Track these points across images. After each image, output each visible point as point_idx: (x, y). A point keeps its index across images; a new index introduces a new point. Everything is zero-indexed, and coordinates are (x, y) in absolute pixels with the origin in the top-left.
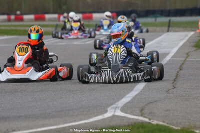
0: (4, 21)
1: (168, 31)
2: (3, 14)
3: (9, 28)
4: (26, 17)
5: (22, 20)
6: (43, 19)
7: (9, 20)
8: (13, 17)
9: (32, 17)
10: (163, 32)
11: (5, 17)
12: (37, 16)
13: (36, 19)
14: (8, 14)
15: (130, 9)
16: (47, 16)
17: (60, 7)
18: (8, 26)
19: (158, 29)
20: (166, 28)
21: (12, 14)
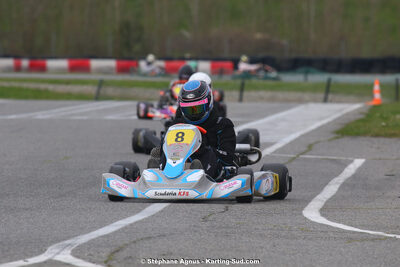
0: (8, 70)
1: (325, 100)
2: (6, 56)
3: (16, 85)
4: (51, 64)
5: (43, 69)
6: (86, 69)
7: (18, 68)
8: (25, 63)
9: (63, 63)
10: (315, 101)
11: (9, 62)
12: (74, 62)
13: (73, 69)
14: (17, 57)
16: (95, 63)
18: (15, 80)
19: (306, 96)
20: (321, 95)
21: (24, 57)
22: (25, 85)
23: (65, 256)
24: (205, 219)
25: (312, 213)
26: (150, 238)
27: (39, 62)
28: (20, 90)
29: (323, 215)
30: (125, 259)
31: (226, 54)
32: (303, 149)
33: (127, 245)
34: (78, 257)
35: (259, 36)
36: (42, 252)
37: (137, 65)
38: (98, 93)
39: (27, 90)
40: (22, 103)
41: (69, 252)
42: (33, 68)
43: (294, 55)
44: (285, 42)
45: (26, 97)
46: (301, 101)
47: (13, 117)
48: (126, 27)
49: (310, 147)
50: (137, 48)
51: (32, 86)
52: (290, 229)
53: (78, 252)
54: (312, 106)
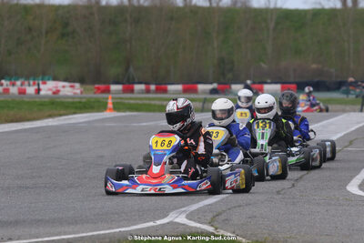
1: (361, 111)
3: (147, 102)
4: (171, 88)
5: (165, 91)
6: (195, 91)
7: (148, 91)
8: (153, 87)
9: (179, 87)
10: (354, 111)
11: (142, 87)
12: (187, 86)
13: (185, 91)
14: (147, 83)
15: (316, 80)
16: (201, 87)
17: (223, 74)
18: (146, 99)
19: (348, 108)
20: (359, 107)
21: (153, 84)
22: (153, 102)
23: (182, 219)
24: (278, 193)
25: (353, 188)
26: (239, 206)
27: (163, 86)
28: (150, 105)
29: (361, 189)
30: (223, 221)
31: (292, 80)
32: (347, 144)
33: (224, 211)
34: (190, 220)
35: (314, 66)
36: (165, 216)
37: (230, 88)
38: (203, 107)
39: (155, 105)
40: (151, 114)
41: (184, 216)
42: (159, 90)
43: (339, 80)
44: (332, 70)
45: (154, 111)
46: (344, 111)
47: (145, 124)
48: (222, 61)
49: (351, 143)
50: (230, 76)
51: (157, 103)
52: (338, 199)
53: (190, 217)
54: (352, 113)
